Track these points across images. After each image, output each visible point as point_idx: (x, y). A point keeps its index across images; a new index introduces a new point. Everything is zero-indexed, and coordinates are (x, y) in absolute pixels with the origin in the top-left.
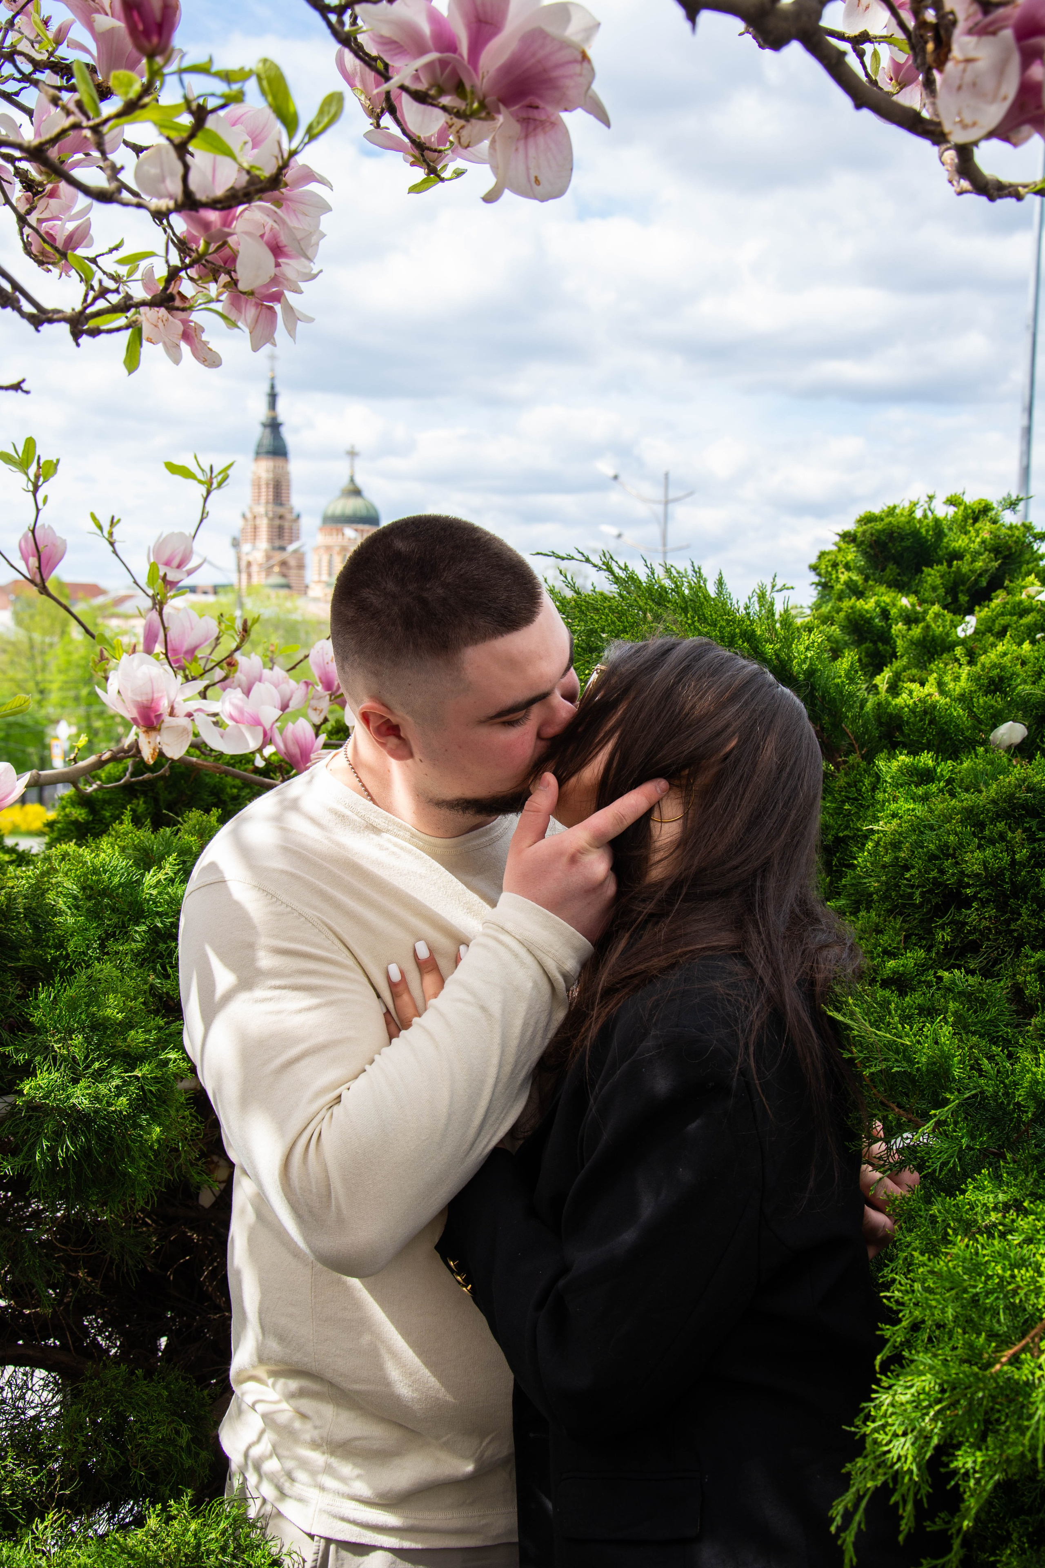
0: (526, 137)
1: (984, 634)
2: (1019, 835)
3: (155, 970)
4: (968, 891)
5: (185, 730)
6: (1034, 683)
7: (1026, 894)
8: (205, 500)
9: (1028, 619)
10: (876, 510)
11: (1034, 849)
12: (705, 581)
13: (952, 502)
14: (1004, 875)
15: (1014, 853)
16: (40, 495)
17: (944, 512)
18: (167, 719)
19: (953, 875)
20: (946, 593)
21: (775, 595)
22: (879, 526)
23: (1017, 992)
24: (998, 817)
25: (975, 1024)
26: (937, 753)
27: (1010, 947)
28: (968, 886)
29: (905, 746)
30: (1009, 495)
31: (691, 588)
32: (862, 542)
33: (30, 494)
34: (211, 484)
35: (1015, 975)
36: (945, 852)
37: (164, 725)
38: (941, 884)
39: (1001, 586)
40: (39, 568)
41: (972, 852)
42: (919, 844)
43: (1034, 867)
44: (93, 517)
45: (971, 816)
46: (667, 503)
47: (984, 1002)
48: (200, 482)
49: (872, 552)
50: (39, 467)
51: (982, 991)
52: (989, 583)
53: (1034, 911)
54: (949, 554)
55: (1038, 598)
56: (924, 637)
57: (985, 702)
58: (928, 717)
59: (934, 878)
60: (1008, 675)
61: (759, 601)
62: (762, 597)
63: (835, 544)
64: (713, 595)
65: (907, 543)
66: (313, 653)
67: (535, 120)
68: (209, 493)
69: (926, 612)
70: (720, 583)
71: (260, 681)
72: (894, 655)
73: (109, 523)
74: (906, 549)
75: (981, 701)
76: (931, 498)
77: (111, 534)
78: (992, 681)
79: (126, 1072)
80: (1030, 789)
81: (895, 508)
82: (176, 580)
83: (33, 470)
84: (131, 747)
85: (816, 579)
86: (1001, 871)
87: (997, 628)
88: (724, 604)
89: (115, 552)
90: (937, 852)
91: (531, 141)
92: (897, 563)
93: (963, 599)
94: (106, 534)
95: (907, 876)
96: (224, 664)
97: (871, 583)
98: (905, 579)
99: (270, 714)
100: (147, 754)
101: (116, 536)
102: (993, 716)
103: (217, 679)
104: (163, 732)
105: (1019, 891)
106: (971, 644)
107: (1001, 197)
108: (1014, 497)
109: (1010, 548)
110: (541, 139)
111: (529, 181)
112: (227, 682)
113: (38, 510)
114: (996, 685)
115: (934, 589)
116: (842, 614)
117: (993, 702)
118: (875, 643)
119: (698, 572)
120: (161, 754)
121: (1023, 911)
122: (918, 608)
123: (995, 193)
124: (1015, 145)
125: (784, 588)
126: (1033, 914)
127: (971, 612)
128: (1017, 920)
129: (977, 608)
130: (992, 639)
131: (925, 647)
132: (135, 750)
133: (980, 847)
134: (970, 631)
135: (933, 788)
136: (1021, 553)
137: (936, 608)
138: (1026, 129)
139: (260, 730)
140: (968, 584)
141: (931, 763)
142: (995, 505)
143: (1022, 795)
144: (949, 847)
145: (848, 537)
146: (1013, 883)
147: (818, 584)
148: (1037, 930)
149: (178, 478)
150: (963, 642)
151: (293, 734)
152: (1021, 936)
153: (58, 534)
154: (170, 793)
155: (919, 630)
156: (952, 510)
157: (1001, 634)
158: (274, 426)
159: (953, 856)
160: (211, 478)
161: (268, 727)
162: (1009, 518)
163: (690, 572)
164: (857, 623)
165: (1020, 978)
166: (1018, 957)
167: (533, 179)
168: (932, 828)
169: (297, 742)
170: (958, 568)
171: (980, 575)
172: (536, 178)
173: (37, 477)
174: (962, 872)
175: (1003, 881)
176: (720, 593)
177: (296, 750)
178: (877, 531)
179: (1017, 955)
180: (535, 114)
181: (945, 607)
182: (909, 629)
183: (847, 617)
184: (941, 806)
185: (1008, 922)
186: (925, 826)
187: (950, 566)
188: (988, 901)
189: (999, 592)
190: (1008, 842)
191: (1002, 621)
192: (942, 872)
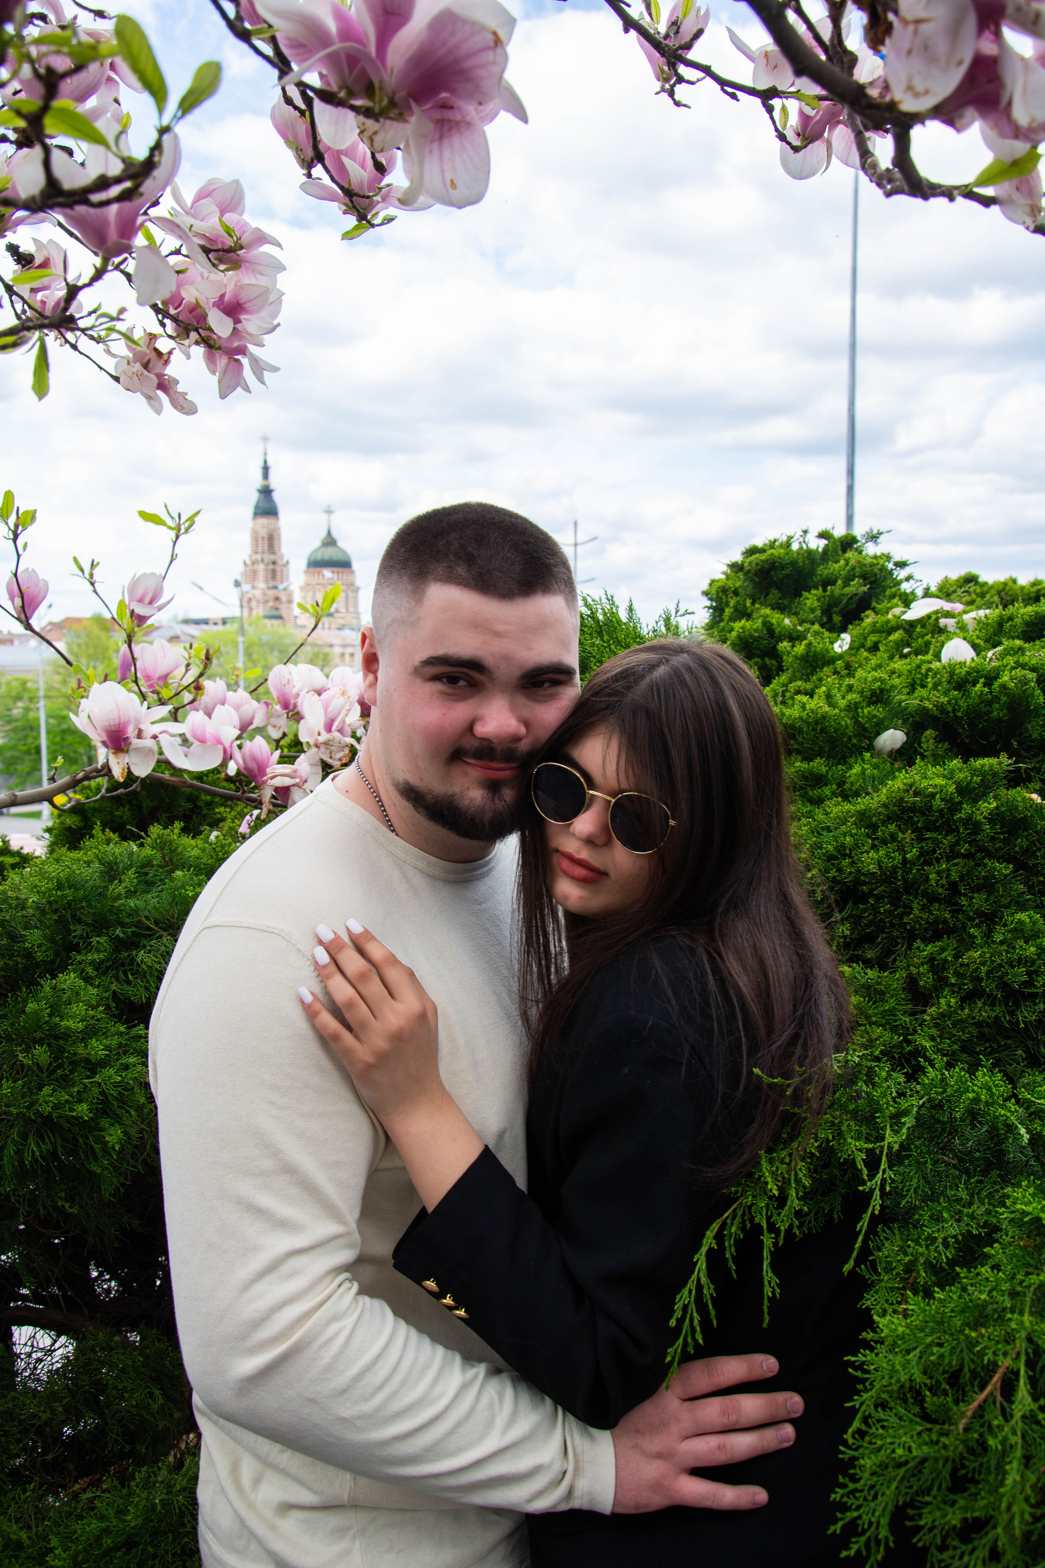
0: (441, 138)
1: (858, 649)
2: (908, 836)
3: (117, 979)
4: (865, 888)
5: (151, 750)
6: (908, 694)
7: (916, 890)
8: (175, 543)
9: (896, 636)
10: (760, 544)
11: (922, 847)
12: (617, 607)
13: (823, 535)
14: (896, 873)
15: (905, 853)
16: (20, 542)
17: (817, 544)
18: (135, 742)
19: (850, 873)
20: (822, 614)
21: (678, 619)
22: (763, 557)
23: (912, 983)
24: (889, 819)
25: (876, 1015)
26: (828, 758)
27: (903, 938)
28: (865, 883)
29: (799, 752)
30: (871, 529)
31: (605, 614)
32: (749, 571)
33: (11, 542)
34: (179, 530)
35: (908, 966)
36: (842, 852)
37: (132, 747)
38: (838, 883)
39: (868, 607)
40: (23, 607)
41: (868, 852)
42: (818, 846)
43: (923, 864)
44: (76, 560)
45: (863, 817)
46: (576, 545)
47: (882, 993)
48: (170, 528)
49: (757, 580)
50: (18, 517)
51: (880, 984)
52: (858, 605)
53: (924, 905)
54: (823, 581)
55: (903, 617)
56: (807, 653)
57: (869, 712)
58: (819, 727)
59: (834, 877)
60: (888, 687)
61: (666, 625)
62: (667, 621)
63: (724, 573)
64: (624, 620)
65: (786, 572)
66: (271, 677)
67: (449, 121)
68: (177, 537)
69: (807, 630)
70: (631, 609)
71: (223, 704)
72: (780, 669)
73: (89, 566)
74: (787, 576)
75: (865, 711)
76: (805, 532)
77: (91, 575)
78: (873, 693)
79: (88, 1077)
80: (916, 794)
81: (775, 541)
82: (147, 615)
83: (12, 520)
84: (103, 767)
85: (708, 603)
86: (895, 868)
87: (869, 644)
88: (635, 628)
89: (95, 591)
90: (835, 853)
91: (446, 142)
92: (778, 588)
93: (837, 619)
94: (87, 575)
95: (809, 875)
96: (192, 688)
97: (757, 606)
98: (786, 602)
99: (230, 733)
100: (118, 773)
101: (95, 578)
102: (877, 725)
103: (186, 702)
104: (131, 753)
105: (910, 887)
106: (847, 658)
107: (934, 196)
108: (875, 532)
109: (875, 575)
110: (456, 140)
111: (445, 185)
112: (195, 704)
113: (19, 556)
114: (877, 697)
115: (813, 610)
116: (734, 634)
117: (875, 712)
118: (762, 658)
119: (611, 600)
120: (130, 772)
121: (915, 905)
122: (799, 628)
123: (929, 192)
124: (958, 130)
125: (686, 613)
126: (923, 908)
127: (844, 629)
128: (910, 913)
129: (850, 627)
130: (865, 654)
131: (807, 661)
132: (106, 770)
133: (873, 847)
134: (846, 647)
135: (827, 791)
136: (885, 579)
137: (816, 627)
138: (970, 112)
139: (221, 747)
140: (840, 607)
141: (824, 769)
142: (859, 538)
143: (910, 799)
144: (845, 848)
145: (736, 567)
146: (904, 879)
147: (709, 608)
148: (927, 922)
149: (151, 525)
150: (840, 657)
151: (251, 750)
152: (913, 929)
153: (41, 577)
154: (152, 801)
155: (803, 647)
156: (823, 543)
157: (875, 648)
158: (266, 492)
159: (850, 857)
160: (179, 525)
161: (227, 745)
162: (871, 549)
163: (604, 600)
164: (747, 641)
165: (914, 970)
166: (910, 949)
167: (449, 183)
168: (828, 829)
169: (254, 758)
170: (832, 592)
171: (851, 598)
172: (452, 181)
173: (17, 526)
174: (859, 871)
175: (896, 878)
176: (630, 618)
177: (253, 766)
178: (762, 561)
179: (910, 948)
180: (449, 115)
181: (822, 626)
182: (793, 646)
183: (739, 636)
184: (835, 810)
185: (901, 916)
186: (823, 829)
187: (825, 590)
188: (883, 897)
189: (868, 612)
190: (899, 842)
191: (873, 638)
192: (840, 870)
